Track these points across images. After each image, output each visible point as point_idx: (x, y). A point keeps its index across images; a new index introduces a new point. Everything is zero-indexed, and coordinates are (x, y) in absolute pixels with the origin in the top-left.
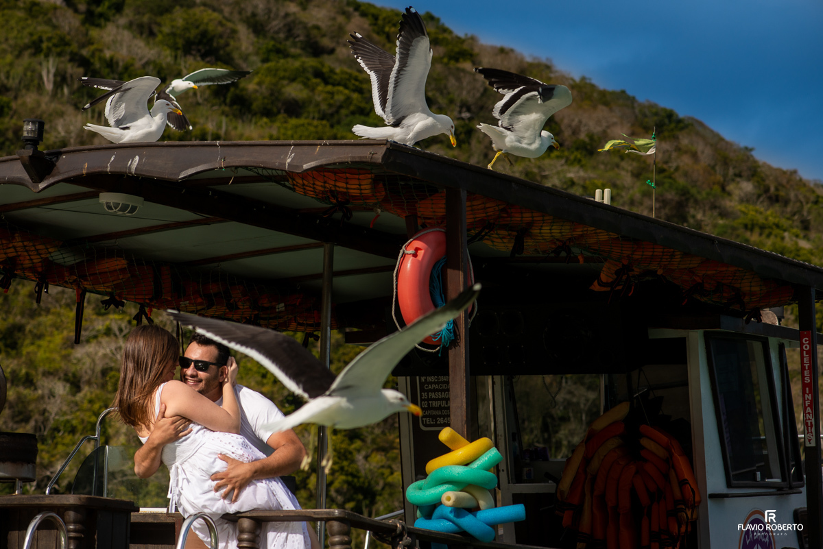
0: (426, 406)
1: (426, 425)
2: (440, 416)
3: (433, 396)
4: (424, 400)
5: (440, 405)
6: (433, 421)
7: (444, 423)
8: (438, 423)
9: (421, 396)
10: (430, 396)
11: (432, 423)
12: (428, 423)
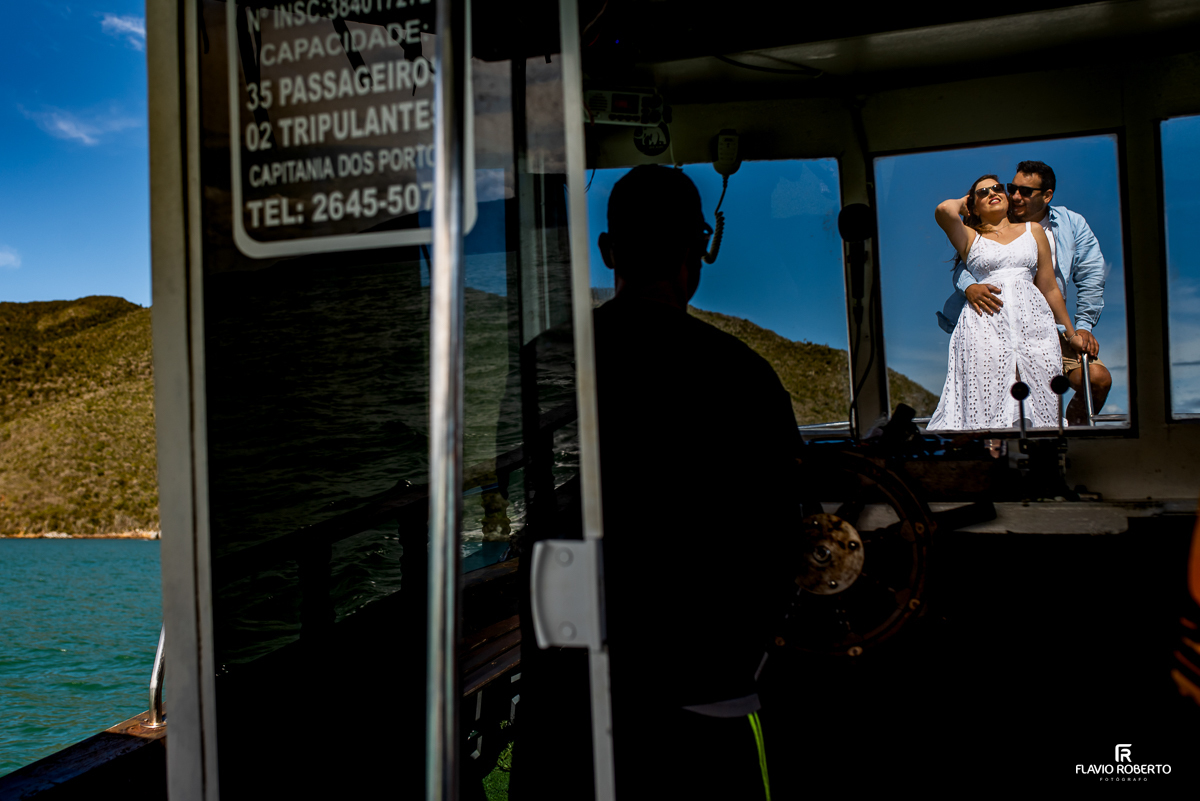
0: (265, 145)
1: (261, 234)
2: (326, 186)
3: (300, 95)
4: (261, 116)
5: (329, 134)
6: (292, 212)
7: (348, 217)
8: (318, 217)
9: (245, 97)
10: (284, 93)
11: (288, 220)
12: (270, 222)
